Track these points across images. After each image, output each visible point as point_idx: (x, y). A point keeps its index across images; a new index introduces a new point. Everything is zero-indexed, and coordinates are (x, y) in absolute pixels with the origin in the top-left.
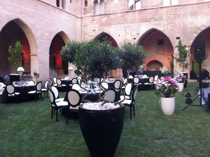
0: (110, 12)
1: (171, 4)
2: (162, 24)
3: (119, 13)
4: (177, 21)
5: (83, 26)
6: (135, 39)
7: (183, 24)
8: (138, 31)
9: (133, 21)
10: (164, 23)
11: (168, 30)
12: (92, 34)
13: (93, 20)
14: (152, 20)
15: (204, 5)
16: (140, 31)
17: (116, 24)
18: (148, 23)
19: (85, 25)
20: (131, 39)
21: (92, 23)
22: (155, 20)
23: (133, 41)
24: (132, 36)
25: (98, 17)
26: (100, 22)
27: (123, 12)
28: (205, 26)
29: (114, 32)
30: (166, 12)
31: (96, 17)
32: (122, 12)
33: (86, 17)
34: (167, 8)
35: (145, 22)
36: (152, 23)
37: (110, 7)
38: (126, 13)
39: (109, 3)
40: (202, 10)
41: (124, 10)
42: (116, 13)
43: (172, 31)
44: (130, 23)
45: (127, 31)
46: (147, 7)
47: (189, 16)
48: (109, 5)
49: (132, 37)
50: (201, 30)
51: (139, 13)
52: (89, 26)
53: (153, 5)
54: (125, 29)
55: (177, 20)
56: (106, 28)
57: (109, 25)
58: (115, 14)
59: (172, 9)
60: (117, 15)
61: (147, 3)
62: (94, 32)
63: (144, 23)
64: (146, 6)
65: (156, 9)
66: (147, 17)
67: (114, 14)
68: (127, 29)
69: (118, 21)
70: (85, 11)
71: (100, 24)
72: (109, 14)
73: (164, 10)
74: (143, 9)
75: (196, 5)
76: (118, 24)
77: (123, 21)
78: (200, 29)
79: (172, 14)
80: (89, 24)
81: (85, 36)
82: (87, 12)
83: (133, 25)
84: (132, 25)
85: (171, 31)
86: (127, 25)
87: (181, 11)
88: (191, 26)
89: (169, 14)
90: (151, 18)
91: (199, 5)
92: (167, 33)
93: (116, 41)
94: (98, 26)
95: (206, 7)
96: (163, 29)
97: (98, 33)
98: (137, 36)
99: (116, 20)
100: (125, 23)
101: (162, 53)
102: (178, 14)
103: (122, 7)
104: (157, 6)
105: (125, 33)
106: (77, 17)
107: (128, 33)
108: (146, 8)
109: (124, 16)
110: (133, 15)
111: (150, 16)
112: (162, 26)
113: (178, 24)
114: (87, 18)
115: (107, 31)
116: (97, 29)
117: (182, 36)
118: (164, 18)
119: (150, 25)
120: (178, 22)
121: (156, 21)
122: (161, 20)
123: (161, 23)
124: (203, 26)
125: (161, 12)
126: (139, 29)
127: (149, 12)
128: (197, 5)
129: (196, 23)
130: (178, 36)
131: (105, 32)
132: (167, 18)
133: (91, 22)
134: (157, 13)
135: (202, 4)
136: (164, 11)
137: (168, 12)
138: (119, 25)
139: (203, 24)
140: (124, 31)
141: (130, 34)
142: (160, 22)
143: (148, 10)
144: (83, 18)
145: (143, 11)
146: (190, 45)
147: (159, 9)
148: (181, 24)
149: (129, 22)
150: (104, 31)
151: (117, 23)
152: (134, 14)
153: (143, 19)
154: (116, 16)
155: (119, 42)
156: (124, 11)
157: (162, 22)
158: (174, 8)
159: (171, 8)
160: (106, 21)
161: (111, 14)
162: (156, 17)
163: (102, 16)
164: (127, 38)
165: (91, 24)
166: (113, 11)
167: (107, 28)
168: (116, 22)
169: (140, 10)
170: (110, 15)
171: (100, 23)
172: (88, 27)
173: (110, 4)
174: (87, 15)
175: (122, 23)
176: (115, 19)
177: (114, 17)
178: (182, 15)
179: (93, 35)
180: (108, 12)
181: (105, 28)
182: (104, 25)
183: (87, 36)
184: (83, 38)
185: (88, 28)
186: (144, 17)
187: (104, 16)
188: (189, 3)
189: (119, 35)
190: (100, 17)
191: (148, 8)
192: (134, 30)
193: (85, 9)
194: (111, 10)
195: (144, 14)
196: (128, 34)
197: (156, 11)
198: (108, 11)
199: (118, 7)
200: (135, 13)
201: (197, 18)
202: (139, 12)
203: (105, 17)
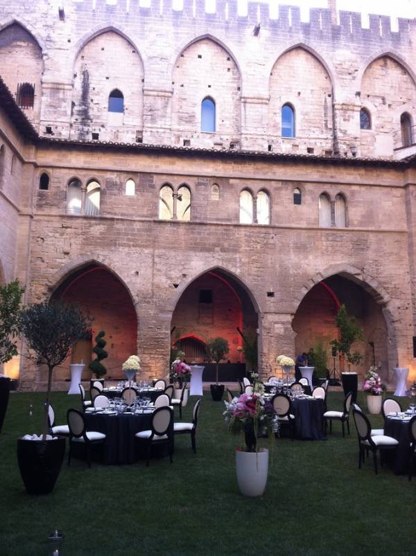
0: (115, 214)
1: (256, 221)
2: (238, 260)
3: (139, 221)
4: (270, 259)
5: (33, 237)
6: (176, 286)
7: (280, 266)
8: (185, 268)
9: (173, 245)
10: (243, 260)
11: (249, 275)
12: (58, 260)
13: (63, 227)
14: (216, 249)
15: (319, 234)
16: (188, 269)
17: (129, 246)
18: (207, 254)
19: (37, 235)
20: (167, 286)
21: (62, 234)
22: (223, 250)
23: (172, 290)
24: (170, 278)
25: (79, 221)
26: (83, 234)
27: (150, 221)
28: (322, 276)
29: (123, 265)
30: (246, 235)
31: (71, 221)
32: (147, 221)
33: (45, 215)
34: (248, 229)
35: (201, 251)
36: (216, 255)
37: (115, 204)
38: (157, 225)
39: (111, 194)
40: (317, 243)
41: (151, 217)
42: (131, 220)
43: (259, 278)
44: (164, 248)
45: (158, 267)
46: (206, 218)
47: (291, 250)
48: (113, 197)
49: (169, 282)
50: (314, 282)
51: (187, 229)
52: (53, 241)
53: (220, 217)
54: (153, 260)
55: (270, 257)
56: (102, 253)
57: (111, 245)
58: (129, 222)
59: (259, 232)
60: (132, 225)
61: (206, 210)
62: (66, 256)
63: (198, 254)
64: (203, 216)
65: (225, 227)
66: (206, 242)
67: (125, 223)
68: (157, 260)
69: (135, 239)
70: (40, 200)
71: (84, 239)
72: (112, 219)
73: (243, 232)
74: (198, 221)
75: (305, 231)
76: (133, 246)
77: (149, 241)
78: (313, 280)
79: (259, 243)
80: (51, 234)
81: (35, 265)
82: (47, 204)
83: (173, 253)
84: (171, 254)
85: (256, 277)
86: (157, 252)
87: (275, 240)
88: (296, 272)
89: (253, 241)
90: (215, 245)
92: (248, 281)
93: (129, 286)
94: (77, 242)
95: (323, 238)
96: (241, 273)
97: (76, 260)
98: (183, 280)
99: (129, 237)
100: (154, 247)
101: (209, 321)
102: (270, 244)
103: (145, 209)
104: (228, 220)
105: (153, 271)
106: (18, 211)
107: (159, 270)
108: (205, 222)
109: (150, 230)
110: (174, 230)
111: (212, 240)
112: (238, 265)
113: (270, 265)
114: (46, 218)
115: (104, 260)
116: (75, 249)
117: (279, 291)
118: (242, 249)
119: (212, 259)
120: (270, 261)
121: (225, 251)
122: (236, 251)
123: (236, 259)
124: (318, 274)
125: (237, 236)
126: (185, 264)
127: (209, 229)
128: (308, 231)
129: (306, 266)
130: (272, 291)
131: (100, 260)
132: (247, 248)
133: (59, 230)
134: (227, 235)
135: (315, 231)
136: (243, 233)
137: (250, 236)
138: (138, 249)
139: (318, 271)
140: (152, 264)
141: (166, 275)
142: (234, 256)
143: (208, 227)
144: (35, 218)
145: (197, 227)
146: (294, 311)
147: (231, 228)
148: (277, 266)
149: (164, 245)
150: (95, 258)
151: (131, 243)
152: (175, 229)
153: (196, 244)
154: (131, 227)
155: (136, 291)
156: (152, 219)
157: (237, 256)
158: (263, 230)
159: (258, 230)
160: (101, 234)
161: (118, 219)
162: (226, 245)
163: (93, 222)
164: (156, 281)
165: (57, 235)
166: (122, 215)
167: (106, 253)
168: (128, 239)
169: (189, 223)
170: (115, 221)
171: (84, 237)
172: (48, 241)
173: (115, 195)
174: (47, 211)
175: (146, 247)
176: (127, 234)
177: (125, 229)
178: (278, 249)
179: (63, 265)
180: (109, 213)
181: (98, 252)
182: (96, 244)
183: (44, 265)
184: (32, 268)
185: (47, 244)
186: (198, 241)
187: (97, 222)
188: (293, 225)
189: (137, 273)
190: (85, 221)
191: (208, 222)
192: (175, 265)
193: (41, 196)
194: (117, 211)
195: (199, 233)
196: (159, 273)
197: (226, 230)
198: (109, 210)
199: (135, 207)
200: (178, 228)
201: (307, 258)
202: (187, 227)
203: (100, 224)
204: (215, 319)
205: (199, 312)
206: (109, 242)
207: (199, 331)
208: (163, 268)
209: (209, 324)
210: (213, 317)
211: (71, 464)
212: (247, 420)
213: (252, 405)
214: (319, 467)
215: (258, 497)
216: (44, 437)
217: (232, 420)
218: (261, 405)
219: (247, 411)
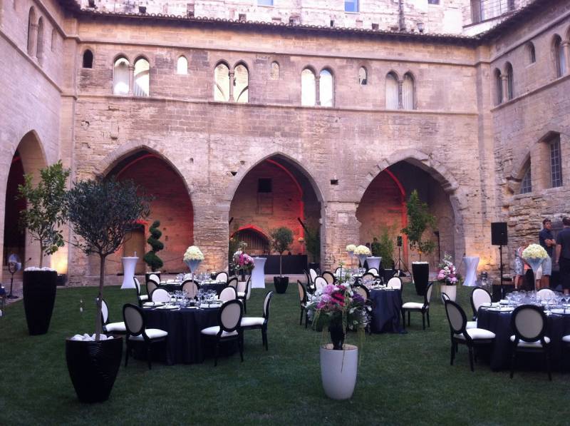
0: (167, 95)
1: (319, 103)
2: (300, 145)
3: (193, 103)
4: (333, 144)
5: (78, 121)
6: (234, 174)
7: (344, 152)
8: (243, 155)
9: (230, 130)
10: (305, 145)
11: (312, 161)
12: (105, 146)
13: (110, 109)
14: (277, 133)
15: (386, 117)
16: (247, 155)
17: (183, 130)
18: (267, 139)
19: (82, 119)
20: (224, 174)
21: (109, 117)
23: (230, 178)
24: (228, 166)
25: (127, 103)
26: (132, 117)
27: (205, 103)
28: (388, 162)
29: (176, 151)
30: (308, 119)
31: (119, 103)
32: (201, 103)
33: (90, 96)
34: (310, 112)
35: (260, 136)
36: (277, 141)
37: (167, 84)
38: (212, 107)
39: (161, 73)
40: (383, 127)
41: (206, 99)
42: (184, 102)
43: (322, 165)
44: (221, 132)
45: (215, 153)
46: (265, 100)
47: (356, 135)
48: (164, 76)
49: (227, 170)
50: (380, 169)
51: (245, 112)
52: (99, 125)
53: (280, 98)
54: (209, 146)
55: (333, 141)
56: (153, 138)
57: (163, 129)
58: (182, 104)
59: (322, 115)
60: (186, 107)
61: (265, 91)
62: (114, 142)
63: (257, 139)
64: (262, 98)
65: (286, 110)
66: (266, 126)
67: (177, 104)
68: (213, 145)
69: (189, 123)
70: (84, 79)
71: (133, 123)
72: (163, 101)
73: (305, 114)
74: (256, 103)
75: (371, 114)
76: (187, 130)
77: (204, 125)
78: (378, 167)
79: (322, 127)
80: (97, 118)
81: (80, 151)
82: (91, 84)
83: (230, 138)
84: (227, 139)
85: (319, 164)
86: (213, 137)
87: (339, 123)
88: (361, 158)
89: (316, 125)
90: (275, 129)
91: (376, 114)
92: (311, 168)
93: (184, 174)
94: (126, 126)
95: (390, 122)
96: (303, 159)
97: (125, 145)
98: (241, 168)
99: (182, 120)
100: (210, 132)
101: (268, 211)
102: (334, 128)
103: (200, 90)
104: (289, 102)
105: (209, 157)
106: (60, 91)
107: (215, 157)
108: (265, 104)
109: (204, 113)
110: (231, 113)
111: (272, 123)
112: (300, 151)
113: (334, 151)
114: (91, 100)
115: (155, 146)
116: (123, 134)
117: (343, 178)
118: (304, 133)
119: (272, 144)
120: (333, 147)
121: (285, 136)
122: (297, 136)
123: (297, 144)
124: (384, 160)
125: (299, 119)
126: (244, 150)
127: (270, 112)
128: (374, 114)
129: (371, 152)
130: (336, 179)
131: (151, 146)
132: (310, 133)
133: (106, 113)
134: (288, 118)
135: (382, 114)
136: (305, 116)
137: (312, 120)
138: (193, 134)
139: (383, 157)
140: (207, 151)
141: (223, 162)
142: (296, 141)
143: (268, 109)
144: (78, 99)
145: (256, 110)
146: (359, 200)
147: (293, 110)
148: (341, 152)
149: (220, 129)
150: (146, 144)
151: (185, 127)
152: (232, 111)
153: (254, 128)
154: (184, 109)
155: (191, 178)
156: (207, 101)
157: (299, 141)
158: (327, 113)
159: (321, 112)
160: (152, 116)
161: (169, 101)
162: (287, 129)
163: (142, 103)
164: (213, 168)
165: (104, 118)
166: (174, 95)
167: (157, 138)
169: (247, 106)
170: (167, 103)
171: (133, 120)
172: (93, 125)
173: (166, 73)
174: (91, 92)
175: (201, 131)
176: (180, 117)
177: (178, 112)
178: (342, 133)
179: (111, 151)
180: (160, 94)
181: (149, 137)
182: (147, 128)
183: (90, 152)
184: (77, 155)
185: (92, 128)
186: (257, 125)
187: (147, 104)
188: (358, 107)
189: (192, 160)
190: (134, 103)
191: (268, 104)
192: (232, 151)
193: (84, 74)
194: (168, 91)
195: (258, 116)
196: (216, 160)
197: (287, 113)
198: (160, 91)
199: (188, 87)
200: (235, 111)
201: (373, 143)
202: (245, 110)
203: (150, 106)
204: (274, 209)
205: (258, 203)
206: (161, 126)
207: (257, 221)
208: (220, 155)
209: (268, 214)
210: (272, 207)
211: (128, 365)
212: (334, 314)
213: (339, 297)
214: (407, 364)
215: (347, 400)
216: (98, 336)
217: (317, 314)
218: (350, 296)
219: (333, 303)
